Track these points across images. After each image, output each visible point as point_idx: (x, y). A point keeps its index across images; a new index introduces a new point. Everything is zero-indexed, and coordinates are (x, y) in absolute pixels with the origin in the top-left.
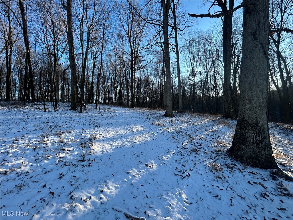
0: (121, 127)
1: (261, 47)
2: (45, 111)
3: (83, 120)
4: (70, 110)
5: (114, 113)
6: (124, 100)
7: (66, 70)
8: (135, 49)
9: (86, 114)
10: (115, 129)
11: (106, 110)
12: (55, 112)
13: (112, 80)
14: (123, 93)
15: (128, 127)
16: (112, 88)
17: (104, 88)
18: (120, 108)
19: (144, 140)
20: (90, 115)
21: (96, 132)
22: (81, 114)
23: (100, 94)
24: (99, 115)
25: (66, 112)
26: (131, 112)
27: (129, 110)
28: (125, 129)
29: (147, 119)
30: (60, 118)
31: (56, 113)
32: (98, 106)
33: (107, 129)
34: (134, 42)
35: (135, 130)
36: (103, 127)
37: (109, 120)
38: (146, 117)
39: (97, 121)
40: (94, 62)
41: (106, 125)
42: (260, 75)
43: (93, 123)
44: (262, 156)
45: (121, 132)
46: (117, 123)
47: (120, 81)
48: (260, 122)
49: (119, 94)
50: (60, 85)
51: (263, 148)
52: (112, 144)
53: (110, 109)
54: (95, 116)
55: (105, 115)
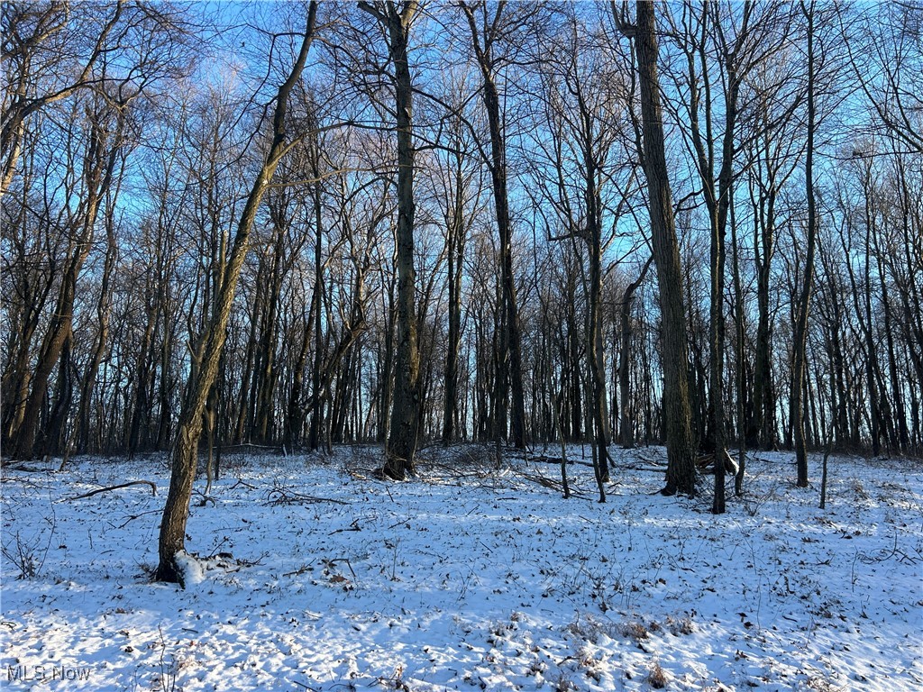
2: (565, 497)
3: (739, 562)
4: (665, 492)
7: (632, 287)
9: (750, 522)
11: (864, 497)
12: (603, 500)
13: (885, 294)
16: (890, 344)
17: (833, 346)
20: (773, 529)
21: (825, 659)
22: (721, 519)
23: (814, 386)
24: (827, 530)
25: (646, 503)
30: (627, 535)
31: (608, 506)
32: (812, 466)
33: (895, 648)
39: (823, 580)
40: (766, 218)
41: (885, 614)
43: (800, 591)
50: (609, 362)
53: (898, 493)
54: (804, 540)
55: (868, 535)
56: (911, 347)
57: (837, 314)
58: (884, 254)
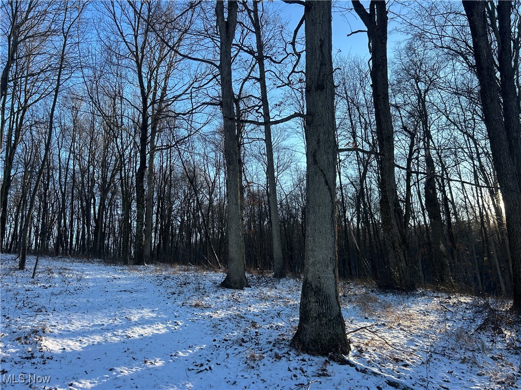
0: (101, 312)
1: (321, 175)
5: (79, 280)
6: (111, 239)
8: (155, 94)
10: (86, 316)
11: (52, 273)
14: (111, 214)
15: (117, 313)
18: (96, 268)
19: (152, 334)
20: (10, 287)
24: (36, 286)
26: (131, 279)
27: (126, 272)
28: (111, 316)
29: (174, 293)
33: (66, 317)
34: (151, 75)
35: (135, 318)
36: (55, 313)
37: (67, 299)
38: (173, 290)
39: (37, 302)
41: (62, 309)
43: (28, 306)
44: (325, 336)
45: (101, 322)
46: (89, 305)
47: (104, 178)
48: (323, 284)
49: (96, 221)
51: (326, 324)
52: (80, 340)
53: (67, 271)
54: (26, 290)
55: (54, 287)
56: (82, 203)
57: (48, 180)
58: (77, 154)
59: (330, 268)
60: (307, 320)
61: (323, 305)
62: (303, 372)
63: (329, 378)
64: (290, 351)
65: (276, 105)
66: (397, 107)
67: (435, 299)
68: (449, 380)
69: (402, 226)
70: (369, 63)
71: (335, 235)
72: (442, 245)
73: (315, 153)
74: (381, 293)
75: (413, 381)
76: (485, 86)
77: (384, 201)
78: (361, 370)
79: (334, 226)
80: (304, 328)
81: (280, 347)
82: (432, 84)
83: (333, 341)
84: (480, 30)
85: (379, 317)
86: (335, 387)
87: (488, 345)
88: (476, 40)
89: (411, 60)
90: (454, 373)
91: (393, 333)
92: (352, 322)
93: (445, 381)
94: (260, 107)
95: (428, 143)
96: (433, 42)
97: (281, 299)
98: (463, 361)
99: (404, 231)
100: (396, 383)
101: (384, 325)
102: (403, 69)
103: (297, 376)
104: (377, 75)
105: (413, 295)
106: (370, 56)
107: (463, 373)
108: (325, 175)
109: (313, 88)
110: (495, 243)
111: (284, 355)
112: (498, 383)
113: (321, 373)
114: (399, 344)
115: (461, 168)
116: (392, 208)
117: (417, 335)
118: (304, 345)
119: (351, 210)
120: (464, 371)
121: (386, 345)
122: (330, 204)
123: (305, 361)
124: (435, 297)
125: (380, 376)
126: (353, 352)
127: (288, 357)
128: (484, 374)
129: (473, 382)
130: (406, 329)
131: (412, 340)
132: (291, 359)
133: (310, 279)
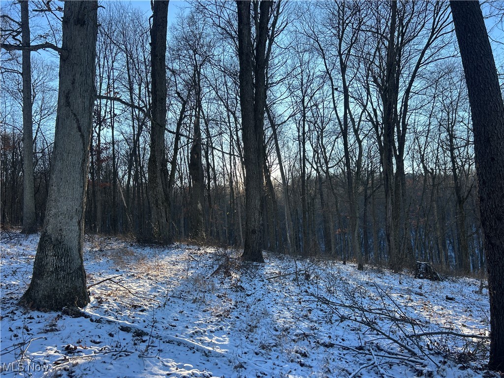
1: (74, 120)
42: (70, 163)
44: (61, 290)
48: (65, 237)
51: (64, 278)
59: (75, 220)
60: (42, 275)
61: (62, 258)
62: (28, 330)
63: (57, 333)
64: (16, 310)
65: (41, 36)
66: (174, 72)
67: (187, 251)
68: (179, 319)
69: (166, 185)
70: (150, 19)
71: (84, 185)
72: (200, 204)
73: (68, 93)
74: (139, 247)
75: (146, 324)
76: (243, 70)
77: (152, 160)
78: (96, 320)
79: (83, 177)
80: (37, 284)
81: (5, 307)
82: (207, 59)
83: (70, 295)
84: (245, 19)
85: (131, 269)
86: (62, 341)
87: (218, 286)
88: (241, 27)
89: (192, 31)
90: (185, 312)
91: (139, 283)
92: (100, 275)
93: (175, 320)
94: (19, 33)
95: (199, 113)
96: (212, 19)
97: (24, 255)
98: (195, 301)
99: (168, 190)
100: (129, 328)
101: (133, 275)
102: (183, 37)
103: (18, 336)
104: (157, 35)
105: (168, 248)
106: (151, 13)
107: (192, 311)
108: (78, 121)
109: (72, 21)
110: (242, 205)
111: (8, 315)
112: (217, 316)
113: (49, 328)
114: (142, 292)
115: (223, 140)
116: (159, 167)
117: (162, 283)
118: (35, 302)
119: (123, 167)
120: (193, 310)
121: (130, 294)
122: (82, 153)
123: (33, 318)
124: (187, 249)
125: (114, 324)
126: (92, 304)
127: (12, 316)
128: (208, 310)
129: (198, 317)
130: (153, 278)
131: (156, 288)
132: (15, 318)
133: (49, 232)
